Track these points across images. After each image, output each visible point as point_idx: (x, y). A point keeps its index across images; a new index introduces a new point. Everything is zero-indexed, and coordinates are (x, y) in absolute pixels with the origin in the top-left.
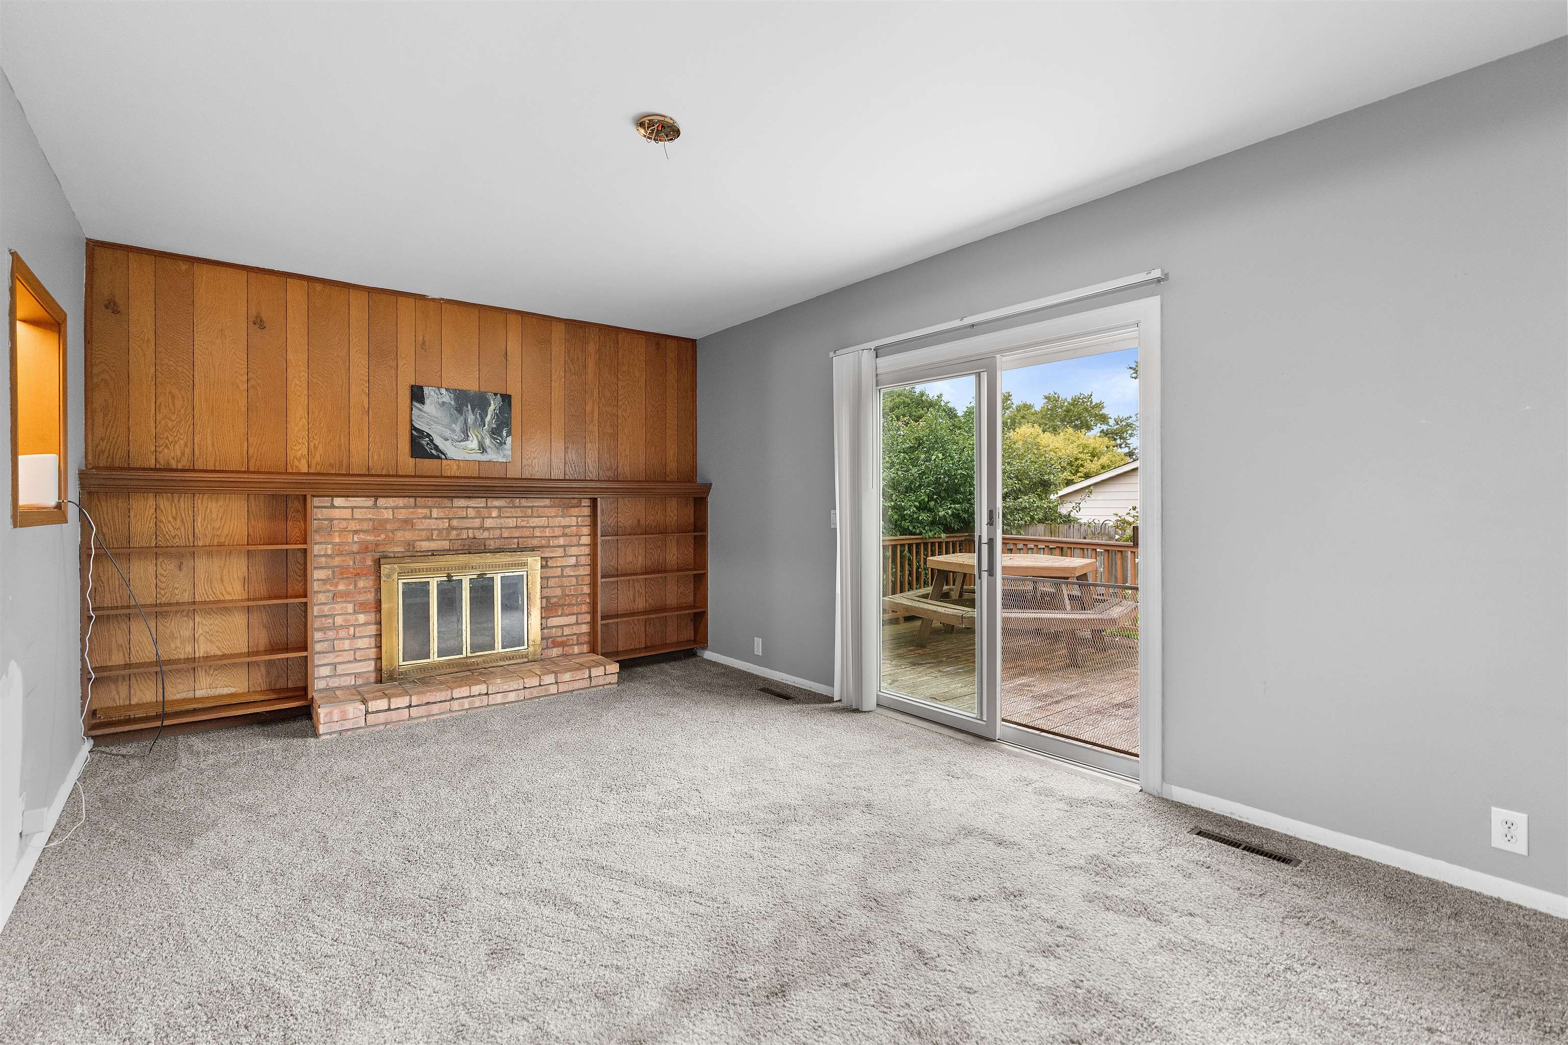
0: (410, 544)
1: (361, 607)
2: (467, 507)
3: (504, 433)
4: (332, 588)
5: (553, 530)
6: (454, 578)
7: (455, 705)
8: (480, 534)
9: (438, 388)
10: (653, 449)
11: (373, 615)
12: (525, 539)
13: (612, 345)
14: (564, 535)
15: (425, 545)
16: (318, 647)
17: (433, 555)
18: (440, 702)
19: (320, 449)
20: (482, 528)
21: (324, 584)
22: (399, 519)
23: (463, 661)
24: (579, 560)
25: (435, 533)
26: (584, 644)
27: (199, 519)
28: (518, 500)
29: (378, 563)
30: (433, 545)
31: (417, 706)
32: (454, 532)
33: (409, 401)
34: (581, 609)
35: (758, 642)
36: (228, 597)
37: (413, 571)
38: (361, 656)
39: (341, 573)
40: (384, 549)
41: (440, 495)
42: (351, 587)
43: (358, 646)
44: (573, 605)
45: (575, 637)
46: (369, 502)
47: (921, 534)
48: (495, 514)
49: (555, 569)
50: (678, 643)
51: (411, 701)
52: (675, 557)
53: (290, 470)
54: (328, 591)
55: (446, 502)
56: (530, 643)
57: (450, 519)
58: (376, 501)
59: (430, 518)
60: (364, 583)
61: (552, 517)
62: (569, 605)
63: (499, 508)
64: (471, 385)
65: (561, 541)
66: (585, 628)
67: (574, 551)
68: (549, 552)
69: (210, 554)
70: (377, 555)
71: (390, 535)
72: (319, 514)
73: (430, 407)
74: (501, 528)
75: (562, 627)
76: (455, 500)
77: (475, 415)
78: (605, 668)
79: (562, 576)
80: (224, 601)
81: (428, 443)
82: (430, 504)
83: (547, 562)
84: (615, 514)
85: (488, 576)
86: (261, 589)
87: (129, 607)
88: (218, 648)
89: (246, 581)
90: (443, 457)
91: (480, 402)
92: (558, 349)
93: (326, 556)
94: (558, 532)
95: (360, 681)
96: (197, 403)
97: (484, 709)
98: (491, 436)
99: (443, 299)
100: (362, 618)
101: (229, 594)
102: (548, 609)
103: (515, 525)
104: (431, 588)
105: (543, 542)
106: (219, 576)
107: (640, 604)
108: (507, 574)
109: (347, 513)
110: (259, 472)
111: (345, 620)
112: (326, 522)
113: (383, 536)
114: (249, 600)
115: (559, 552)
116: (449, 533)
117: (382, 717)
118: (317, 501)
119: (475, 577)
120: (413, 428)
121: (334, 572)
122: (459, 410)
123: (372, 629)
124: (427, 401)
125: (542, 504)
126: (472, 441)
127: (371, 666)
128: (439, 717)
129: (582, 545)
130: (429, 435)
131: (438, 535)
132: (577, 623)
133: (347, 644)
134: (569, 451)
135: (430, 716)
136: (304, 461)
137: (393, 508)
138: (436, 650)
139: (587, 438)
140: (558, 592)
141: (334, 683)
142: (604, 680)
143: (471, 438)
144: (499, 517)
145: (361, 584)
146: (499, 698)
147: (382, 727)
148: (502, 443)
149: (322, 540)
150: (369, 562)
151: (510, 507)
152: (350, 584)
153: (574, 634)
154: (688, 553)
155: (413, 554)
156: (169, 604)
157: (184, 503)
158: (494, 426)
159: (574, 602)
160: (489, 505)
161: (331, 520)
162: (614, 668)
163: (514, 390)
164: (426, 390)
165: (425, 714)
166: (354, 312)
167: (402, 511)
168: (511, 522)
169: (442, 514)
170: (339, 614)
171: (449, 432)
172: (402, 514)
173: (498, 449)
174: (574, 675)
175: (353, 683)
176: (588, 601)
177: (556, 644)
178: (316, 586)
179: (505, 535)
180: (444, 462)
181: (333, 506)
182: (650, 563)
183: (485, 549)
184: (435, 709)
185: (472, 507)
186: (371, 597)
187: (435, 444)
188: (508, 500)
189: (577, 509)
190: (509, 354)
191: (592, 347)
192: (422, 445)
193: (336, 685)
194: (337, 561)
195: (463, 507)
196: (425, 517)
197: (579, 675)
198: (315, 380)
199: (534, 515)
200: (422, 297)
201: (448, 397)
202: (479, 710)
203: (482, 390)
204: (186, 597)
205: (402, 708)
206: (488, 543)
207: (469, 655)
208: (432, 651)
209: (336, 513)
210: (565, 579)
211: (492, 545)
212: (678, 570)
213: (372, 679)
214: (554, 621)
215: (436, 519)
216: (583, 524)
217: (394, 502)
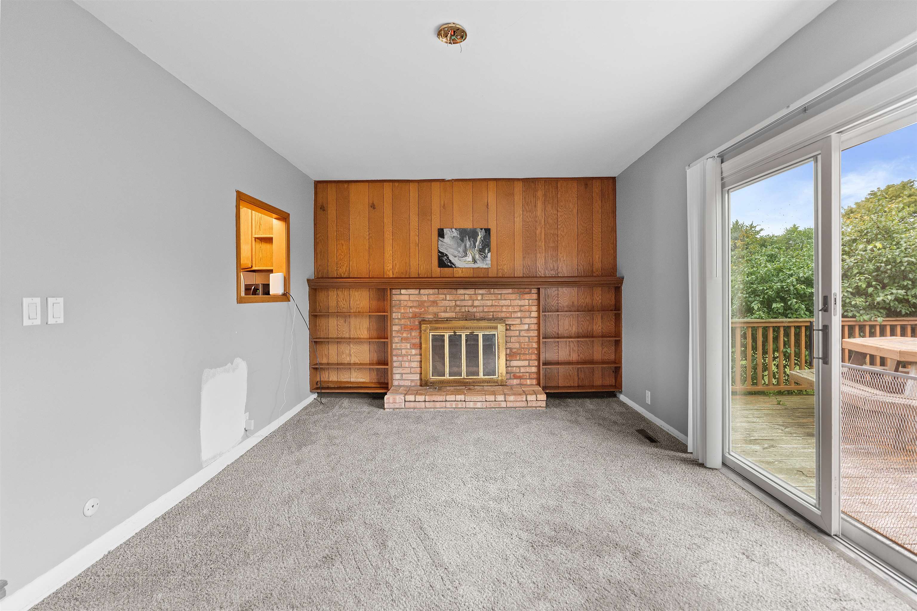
0: (436, 314)
1: (413, 346)
2: (465, 294)
3: (487, 251)
4: (401, 335)
5: (514, 308)
6: (457, 334)
7: (448, 405)
8: (471, 309)
9: (451, 229)
10: (583, 255)
11: (419, 350)
12: (497, 313)
13: (554, 191)
14: (521, 311)
15: (443, 315)
16: (395, 364)
17: (447, 320)
18: (440, 401)
19: (398, 266)
20: (473, 306)
21: (397, 333)
22: (430, 301)
23: (462, 380)
24: (530, 327)
25: (448, 308)
26: (534, 379)
27: (352, 300)
28: (492, 290)
29: (420, 323)
30: (447, 315)
31: (429, 401)
32: (458, 308)
33: (437, 238)
34: (532, 357)
35: (648, 394)
36: (362, 337)
37: (437, 329)
38: (413, 371)
39: (405, 328)
40: (424, 316)
41: (449, 287)
42: (409, 335)
43: (412, 366)
44: (526, 354)
45: (528, 374)
46: (417, 292)
47: (854, 316)
48: (479, 298)
49: (515, 331)
50: (603, 386)
51: (425, 399)
52: (600, 328)
53: (385, 276)
54: (399, 337)
55: (454, 291)
56: (500, 375)
57: (456, 301)
58: (420, 291)
59: (446, 300)
60: (415, 333)
61: (512, 300)
62: (524, 354)
63: (482, 294)
64: (468, 225)
65: (519, 315)
66: (534, 369)
67: (527, 321)
68: (511, 321)
69: (355, 316)
70: (420, 319)
71: (427, 309)
72: (395, 298)
73: (447, 239)
74: (483, 306)
75: (519, 367)
76: (458, 290)
77: (470, 242)
78: (536, 396)
79: (519, 336)
80: (361, 338)
81: (446, 259)
82: (445, 292)
83: (510, 327)
84: (557, 298)
85: (475, 333)
86: (375, 334)
87: (328, 338)
88: (359, 360)
89: (369, 329)
90: (454, 266)
91: (473, 234)
92: (518, 198)
93: (398, 319)
94: (517, 309)
95: (413, 384)
96: (351, 247)
97: (464, 409)
98: (479, 253)
99: (453, 180)
100: (414, 352)
101: (362, 335)
102: (511, 356)
103: (491, 305)
104: (445, 338)
105: (508, 315)
106: (359, 327)
107: (574, 357)
108: (486, 333)
109: (406, 298)
110: (373, 278)
111: (407, 352)
112: (398, 302)
113: (423, 310)
114: (370, 338)
115: (518, 321)
116: (455, 309)
117: (412, 405)
118: (394, 291)
119: (469, 333)
120: (440, 252)
121: (401, 327)
122: (462, 240)
123: (418, 358)
124: (446, 237)
125: (507, 292)
126: (469, 257)
127: (417, 377)
128: (439, 410)
129: (532, 317)
130: (446, 255)
131: (449, 310)
132: (529, 366)
133: (407, 364)
134: (526, 259)
135: (435, 408)
136: (391, 272)
137: (428, 295)
138: (448, 372)
139: (538, 251)
140: (517, 345)
141: (402, 383)
142: (536, 404)
143: (468, 255)
144: (482, 299)
145: (413, 334)
146: (471, 405)
147: (412, 410)
148: (485, 257)
149: (396, 311)
150: (417, 323)
151: (488, 294)
152: (409, 334)
153: (527, 372)
154: (610, 326)
155: (438, 320)
156: (342, 338)
157: (346, 293)
158: (481, 247)
159: (527, 352)
160: (476, 293)
161: (400, 301)
162: (543, 397)
163: (492, 226)
164: (445, 230)
165: (433, 407)
166: (411, 194)
167: (432, 296)
168: (489, 303)
169: (451, 298)
170: (403, 349)
171: (457, 252)
172: (432, 298)
173: (483, 260)
174: (516, 398)
175: (410, 384)
176: (536, 352)
177: (516, 377)
178: (394, 334)
179: (486, 310)
180: (455, 269)
181: (401, 294)
182: (581, 331)
183: (474, 318)
184: (438, 405)
185: (467, 294)
186: (417, 341)
187: (450, 260)
188: (487, 290)
189: (528, 295)
190: (489, 205)
191: (540, 193)
192: (443, 260)
193: (403, 384)
194: (403, 322)
195: (462, 294)
196: (443, 300)
197: (519, 398)
198: (395, 231)
199: (502, 298)
200: (443, 180)
201: (456, 233)
202: (460, 410)
203: (475, 227)
204: (347, 336)
205: (421, 402)
206: (476, 314)
207: (465, 377)
208: (446, 373)
209: (402, 297)
210: (521, 338)
211: (478, 315)
212: (603, 336)
213: (419, 384)
214: (514, 363)
215: (448, 300)
216: (533, 304)
217: (428, 291)
